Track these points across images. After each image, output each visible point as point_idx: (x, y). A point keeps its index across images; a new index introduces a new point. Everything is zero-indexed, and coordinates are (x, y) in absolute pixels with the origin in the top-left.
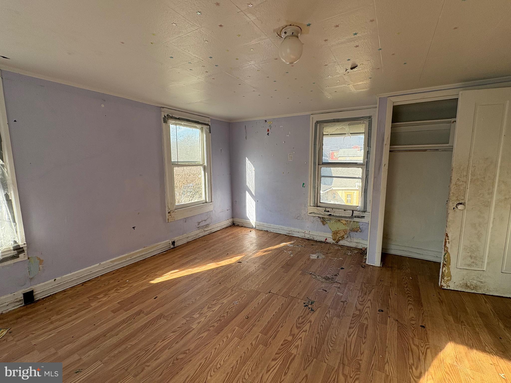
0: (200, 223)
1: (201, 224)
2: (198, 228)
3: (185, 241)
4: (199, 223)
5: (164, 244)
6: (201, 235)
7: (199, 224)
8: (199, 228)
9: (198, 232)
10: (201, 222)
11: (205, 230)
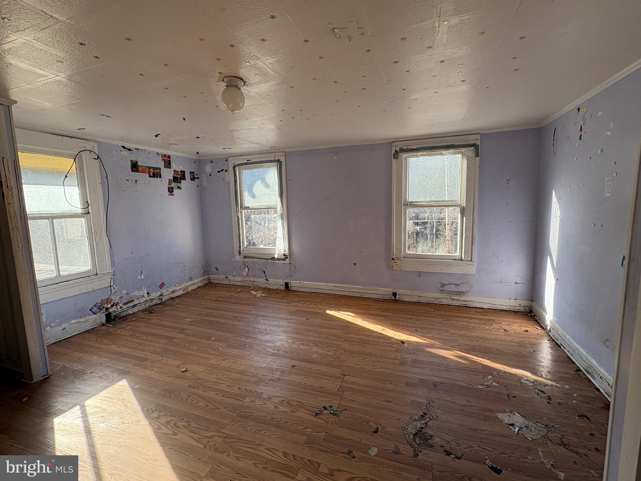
0: (445, 285)
1: (447, 288)
2: (441, 290)
3: (415, 299)
4: (443, 285)
5: (385, 291)
6: (445, 302)
7: (443, 287)
8: (443, 292)
9: (439, 295)
10: (447, 284)
11: (452, 297)
